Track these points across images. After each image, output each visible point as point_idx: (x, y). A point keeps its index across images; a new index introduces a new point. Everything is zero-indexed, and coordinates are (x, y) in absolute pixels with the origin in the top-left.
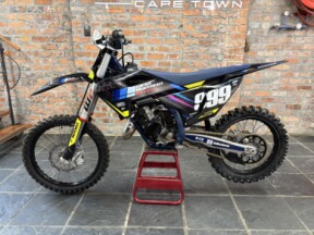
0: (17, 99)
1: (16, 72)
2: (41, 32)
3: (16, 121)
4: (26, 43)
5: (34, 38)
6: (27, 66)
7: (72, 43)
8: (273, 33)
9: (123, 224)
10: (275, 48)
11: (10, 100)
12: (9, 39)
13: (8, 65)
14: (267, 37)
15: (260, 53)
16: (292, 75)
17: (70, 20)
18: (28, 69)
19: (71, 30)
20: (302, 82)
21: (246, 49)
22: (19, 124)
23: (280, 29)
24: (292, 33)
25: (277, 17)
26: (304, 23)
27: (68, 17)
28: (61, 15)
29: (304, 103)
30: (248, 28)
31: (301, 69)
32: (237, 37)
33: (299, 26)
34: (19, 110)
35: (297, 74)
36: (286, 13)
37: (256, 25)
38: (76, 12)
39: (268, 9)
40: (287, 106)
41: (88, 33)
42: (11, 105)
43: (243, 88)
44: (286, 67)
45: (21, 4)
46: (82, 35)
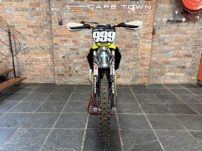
0: (18, 62)
1: (18, 46)
2: (33, 22)
3: (17, 75)
4: (24, 29)
5: (28, 26)
6: (24, 42)
7: (51, 29)
8: (169, 24)
10: (170, 33)
11: (13, 63)
12: (14, 26)
13: (13, 42)
14: (165, 26)
15: (161, 36)
16: (180, 49)
17: (51, 16)
18: (25, 45)
19: (51, 22)
20: (187, 53)
21: (154, 33)
22: (19, 77)
23: (173, 21)
24: (180, 24)
25: (171, 15)
26: (187, 18)
27: (49, 14)
28: (45, 13)
29: (188, 65)
30: (154, 21)
31: (186, 45)
32: (148, 26)
33: (184, 20)
34: (19, 69)
35: (183, 48)
36: (176, 12)
37: (159, 19)
38: (55, 11)
39: (166, 10)
40: (178, 67)
41: (61, 24)
42: (14, 65)
43: (151, 56)
44: (177, 44)
45: (21, 6)
46: (57, 24)
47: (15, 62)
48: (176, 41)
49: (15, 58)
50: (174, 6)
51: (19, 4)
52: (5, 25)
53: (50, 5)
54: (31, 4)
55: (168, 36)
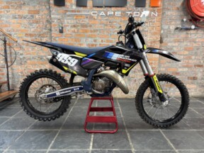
0: (13, 74)
1: (13, 56)
2: (31, 30)
3: (11, 88)
4: (21, 37)
5: (26, 34)
6: (21, 52)
7: (51, 37)
8: (177, 32)
9: (89, 148)
10: (179, 41)
11: (8, 74)
12: (10, 35)
13: (8, 52)
14: (173, 34)
15: (169, 44)
16: (190, 58)
17: (51, 23)
18: (21, 54)
19: (51, 30)
20: (197, 62)
21: (161, 41)
22: (13, 90)
23: (181, 29)
24: (189, 32)
25: (179, 22)
26: (196, 26)
27: (49, 22)
28: (45, 21)
30: (162, 29)
31: (196, 54)
32: (155, 34)
33: (193, 27)
34: (13, 81)
35: (193, 57)
36: (185, 20)
37: (166, 27)
38: (55, 18)
39: (173, 17)
40: (188, 78)
41: (61, 31)
42: (8, 77)
43: (160, 66)
44: (187, 53)
45: (19, 13)
46: (58, 32)
47: (10, 73)
48: (186, 49)
49: (9, 69)
50: (182, 13)
51: (17, 11)
52: (1, 33)
53: (50, 11)
54: (29, 12)
55: (177, 44)
